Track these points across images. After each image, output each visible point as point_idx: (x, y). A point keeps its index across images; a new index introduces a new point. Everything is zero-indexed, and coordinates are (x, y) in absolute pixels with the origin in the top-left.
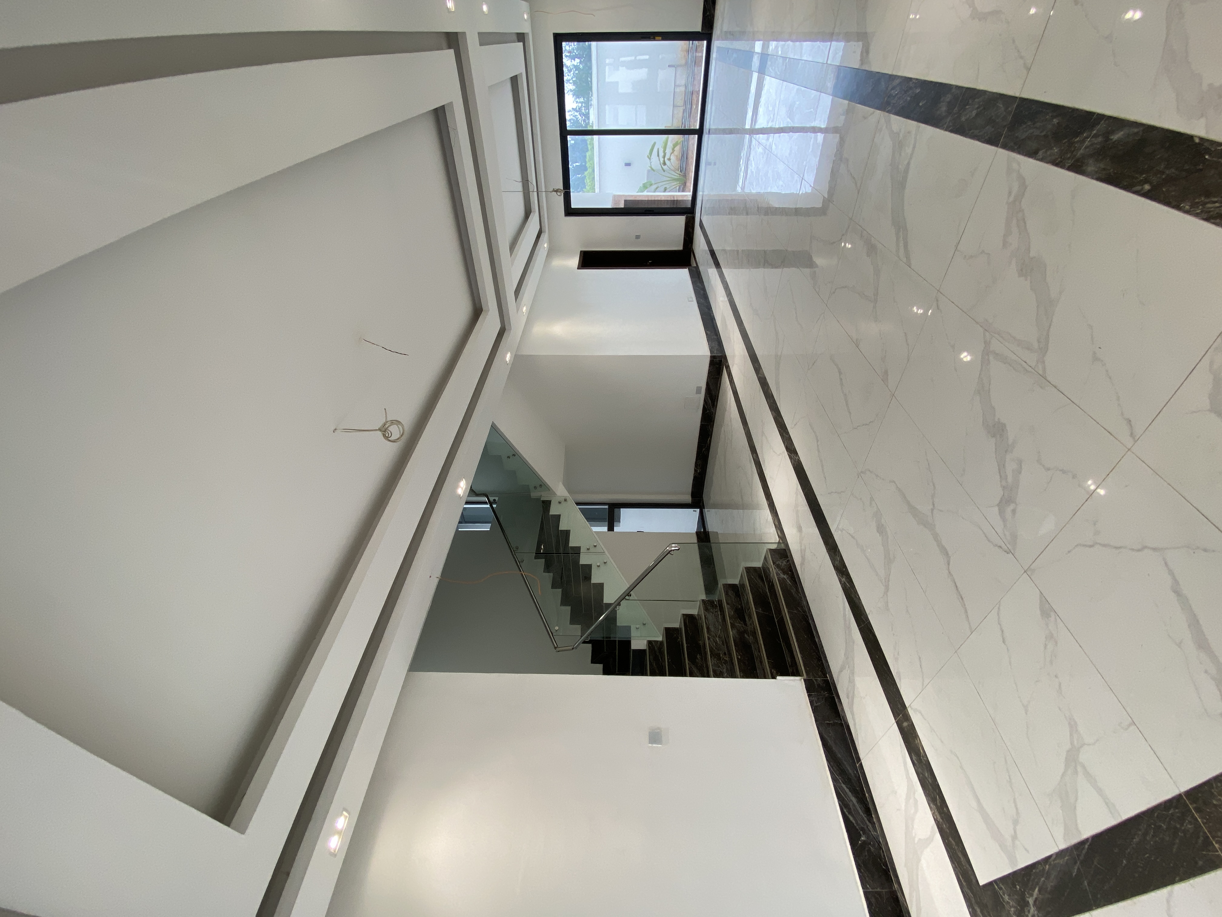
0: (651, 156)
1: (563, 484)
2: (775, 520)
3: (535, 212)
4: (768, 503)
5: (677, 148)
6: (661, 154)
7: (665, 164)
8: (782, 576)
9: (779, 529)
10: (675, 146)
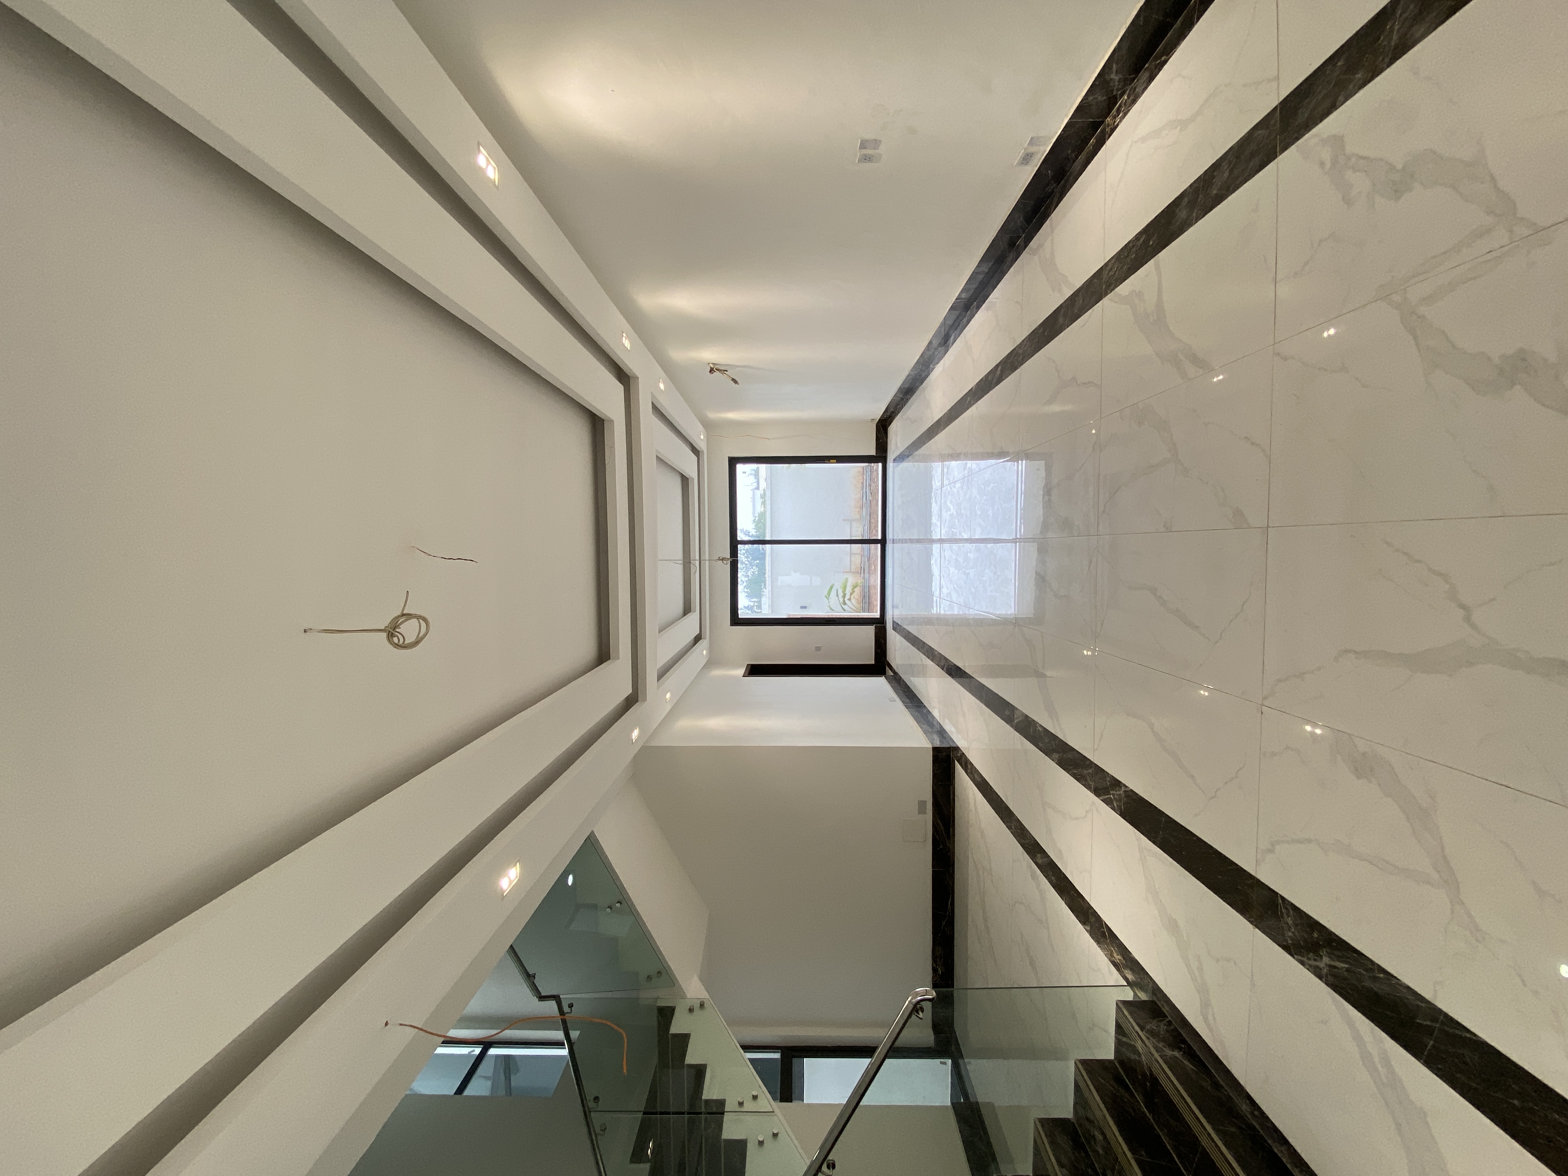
0: (829, 596)
1: (701, 980)
2: (1112, 955)
3: (695, 611)
4: (1089, 928)
5: (857, 590)
6: (841, 594)
7: (845, 603)
8: (1169, 1052)
9: (1126, 967)
10: (855, 587)
